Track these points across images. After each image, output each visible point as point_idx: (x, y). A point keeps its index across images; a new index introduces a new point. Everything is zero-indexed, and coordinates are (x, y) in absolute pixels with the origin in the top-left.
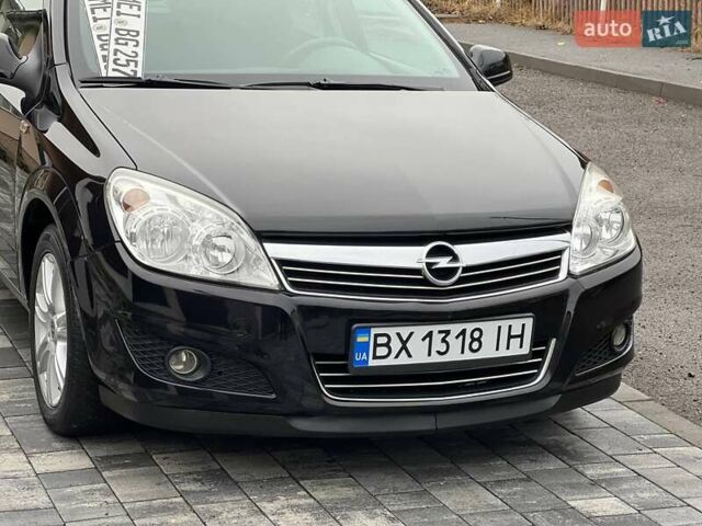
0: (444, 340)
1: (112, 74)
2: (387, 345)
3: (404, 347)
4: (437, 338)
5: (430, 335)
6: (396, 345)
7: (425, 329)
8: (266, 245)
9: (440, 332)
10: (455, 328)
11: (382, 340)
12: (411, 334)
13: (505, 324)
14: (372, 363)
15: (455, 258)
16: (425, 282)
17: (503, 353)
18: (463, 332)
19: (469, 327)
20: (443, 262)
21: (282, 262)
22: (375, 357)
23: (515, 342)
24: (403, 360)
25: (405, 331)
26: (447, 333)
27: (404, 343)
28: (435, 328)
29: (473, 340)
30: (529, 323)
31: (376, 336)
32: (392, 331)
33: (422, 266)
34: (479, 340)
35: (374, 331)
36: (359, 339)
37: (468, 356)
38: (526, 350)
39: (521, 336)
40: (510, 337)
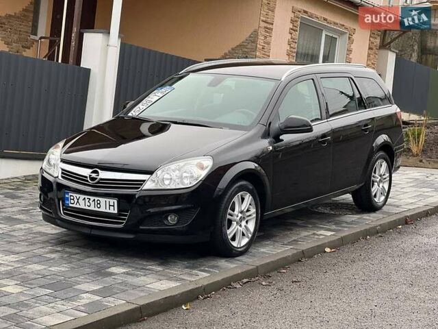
0: (89, 201)
2: (74, 200)
4: (87, 200)
5: (85, 199)
6: (76, 201)
7: (83, 196)
9: (88, 198)
10: (92, 198)
11: (72, 198)
12: (80, 197)
13: (108, 200)
14: (70, 205)
15: (98, 175)
16: (87, 181)
17: (108, 211)
18: (94, 200)
19: (96, 199)
20: (94, 175)
21: (63, 170)
22: (71, 203)
23: (112, 208)
24: (78, 206)
25: (78, 196)
26: (90, 199)
27: (78, 200)
28: (86, 197)
29: (98, 203)
30: (116, 202)
31: (70, 196)
32: (74, 195)
33: (88, 176)
34: (100, 204)
35: (70, 194)
36: (67, 196)
37: (97, 209)
38: (116, 212)
39: (114, 206)
40: (110, 206)
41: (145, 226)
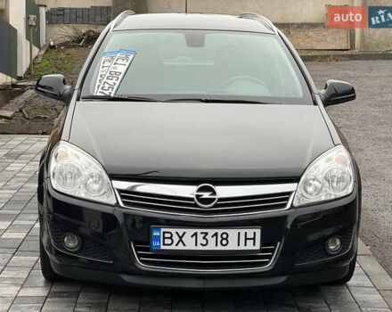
0: (204, 238)
1: (99, 94)
2: (171, 238)
3: (181, 240)
4: (200, 237)
5: (196, 234)
6: (176, 239)
7: (192, 231)
8: (113, 182)
9: (202, 233)
10: (211, 232)
11: (169, 235)
12: (184, 233)
13: (242, 231)
14: (163, 247)
15: (214, 193)
16: (195, 205)
17: (242, 247)
18: (216, 234)
19: (220, 231)
20: (206, 195)
21: (120, 191)
22: (164, 244)
23: (250, 243)
24: (181, 247)
25: (181, 231)
26: (206, 234)
27: (181, 238)
28: (199, 231)
29: (223, 239)
30: (258, 232)
31: (164, 233)
32: (173, 231)
33: (194, 196)
34: (226, 239)
35: (163, 230)
36: (155, 234)
37: (220, 248)
38: (258, 247)
39: (254, 239)
40: (246, 239)
41: (302, 261)
